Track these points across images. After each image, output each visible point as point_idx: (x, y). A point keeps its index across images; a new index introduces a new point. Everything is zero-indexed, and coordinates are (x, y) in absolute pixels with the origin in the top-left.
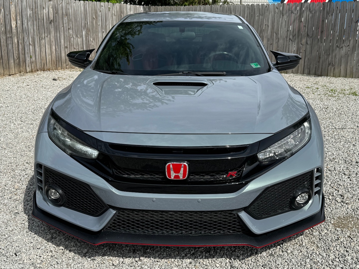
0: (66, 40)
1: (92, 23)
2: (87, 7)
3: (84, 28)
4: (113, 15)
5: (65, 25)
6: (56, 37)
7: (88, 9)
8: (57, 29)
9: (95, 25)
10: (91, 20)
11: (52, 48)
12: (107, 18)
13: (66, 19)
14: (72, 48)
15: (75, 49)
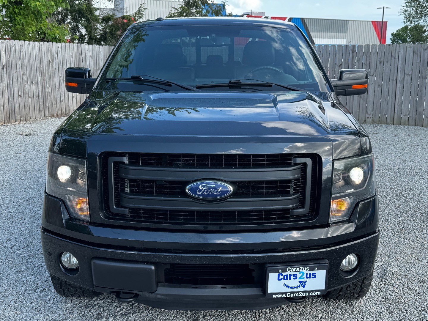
0: (20, 88)
2: (43, 49)
3: (39, 75)
4: (71, 57)
5: (18, 70)
6: (9, 85)
7: (43, 51)
8: (9, 75)
9: (51, 69)
10: (46, 63)
11: (4, 96)
12: (64, 60)
13: (19, 63)
14: (27, 96)
15: (30, 97)
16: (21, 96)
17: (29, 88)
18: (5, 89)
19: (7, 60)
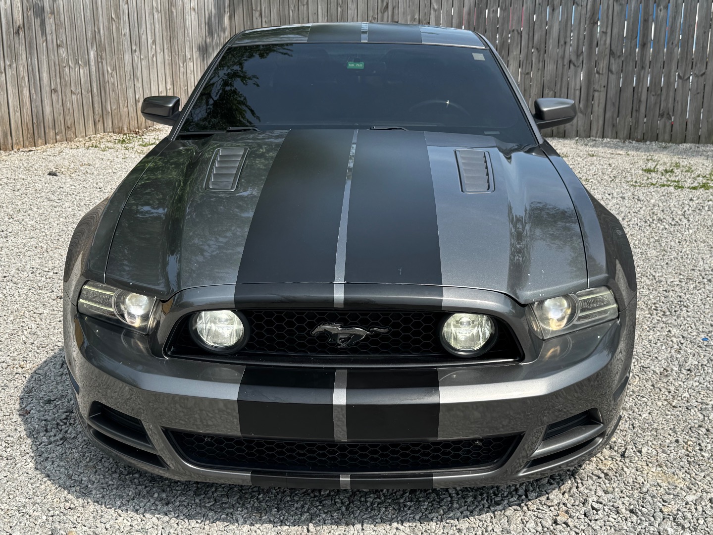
0: (54, 74)
1: (109, 29)
3: (92, 43)
4: (155, 10)
5: (49, 38)
6: (30, 68)
8: (31, 48)
9: (115, 35)
10: (106, 23)
11: (23, 94)
12: (141, 17)
13: (50, 22)
14: (68, 91)
15: (75, 94)
16: (55, 91)
17: (73, 74)
18: (24, 76)
19: (25, 15)
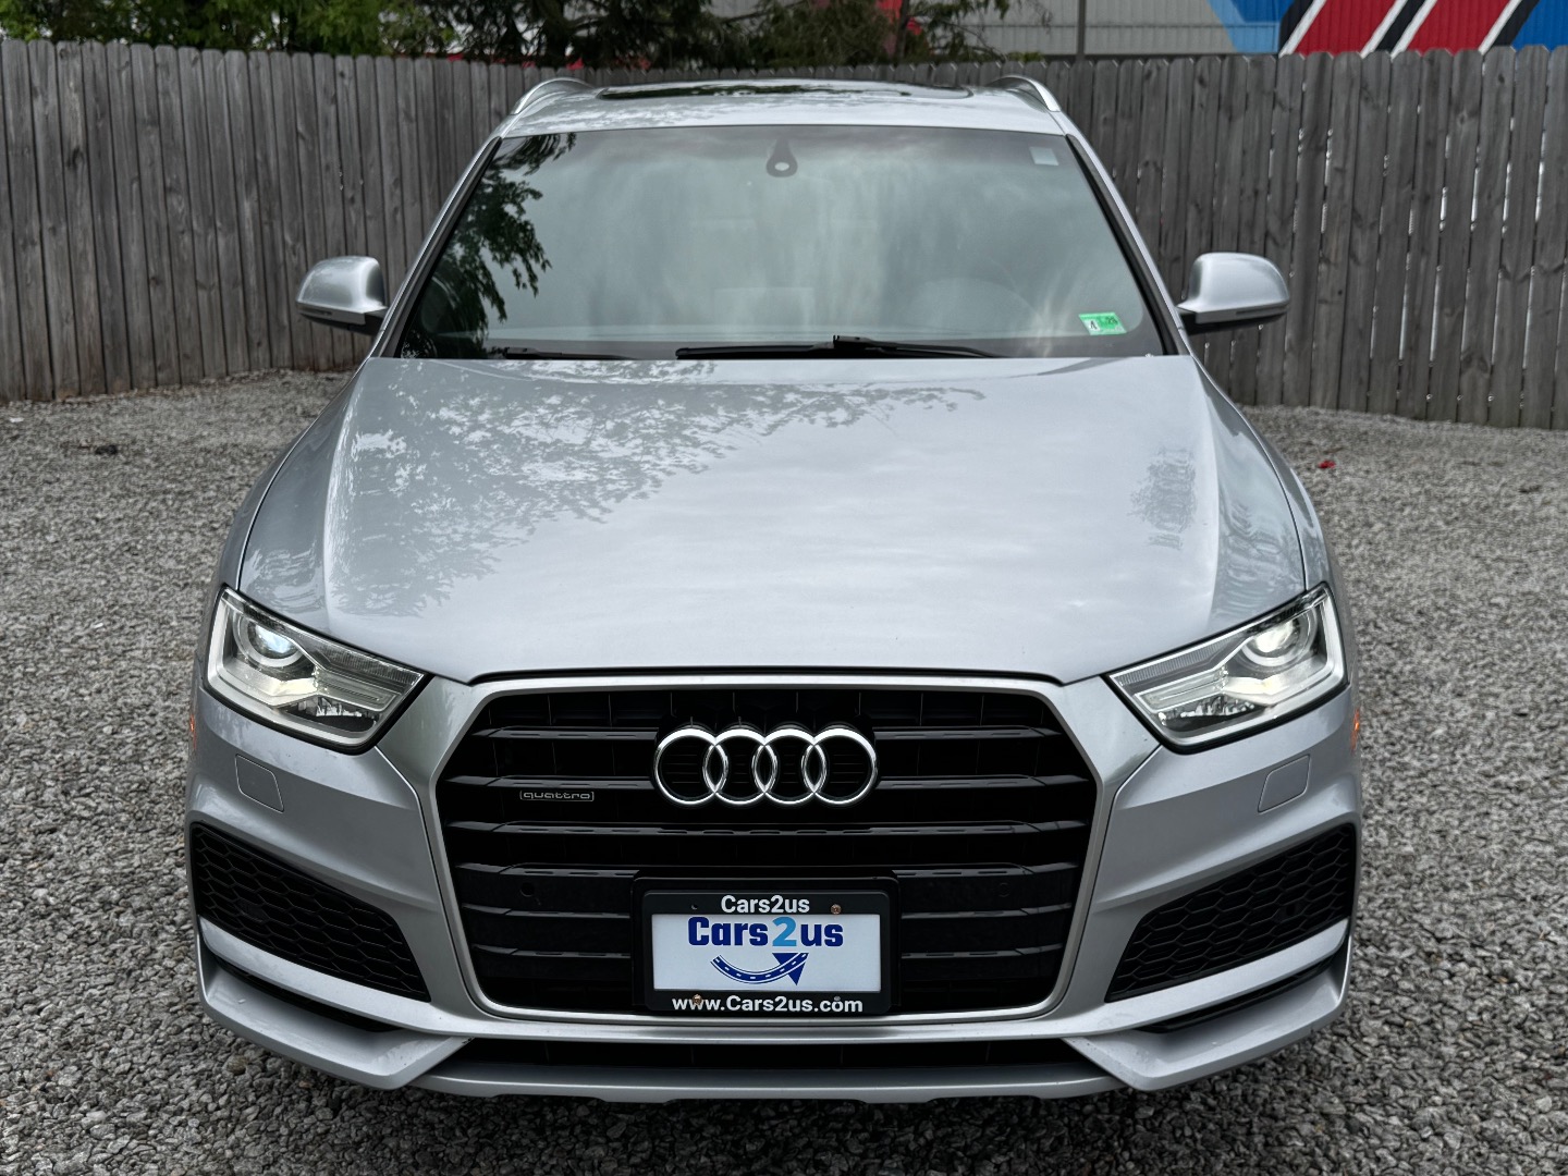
0: (155, 247)
2: (265, 84)
3: (247, 184)
4: (402, 116)
5: (146, 173)
7: (266, 91)
8: (104, 193)
9: (304, 167)
10: (282, 143)
12: (369, 133)
13: (150, 138)
14: (189, 281)
15: (204, 287)
16: (158, 281)
17: (199, 248)
18: (85, 253)
19: (91, 128)
